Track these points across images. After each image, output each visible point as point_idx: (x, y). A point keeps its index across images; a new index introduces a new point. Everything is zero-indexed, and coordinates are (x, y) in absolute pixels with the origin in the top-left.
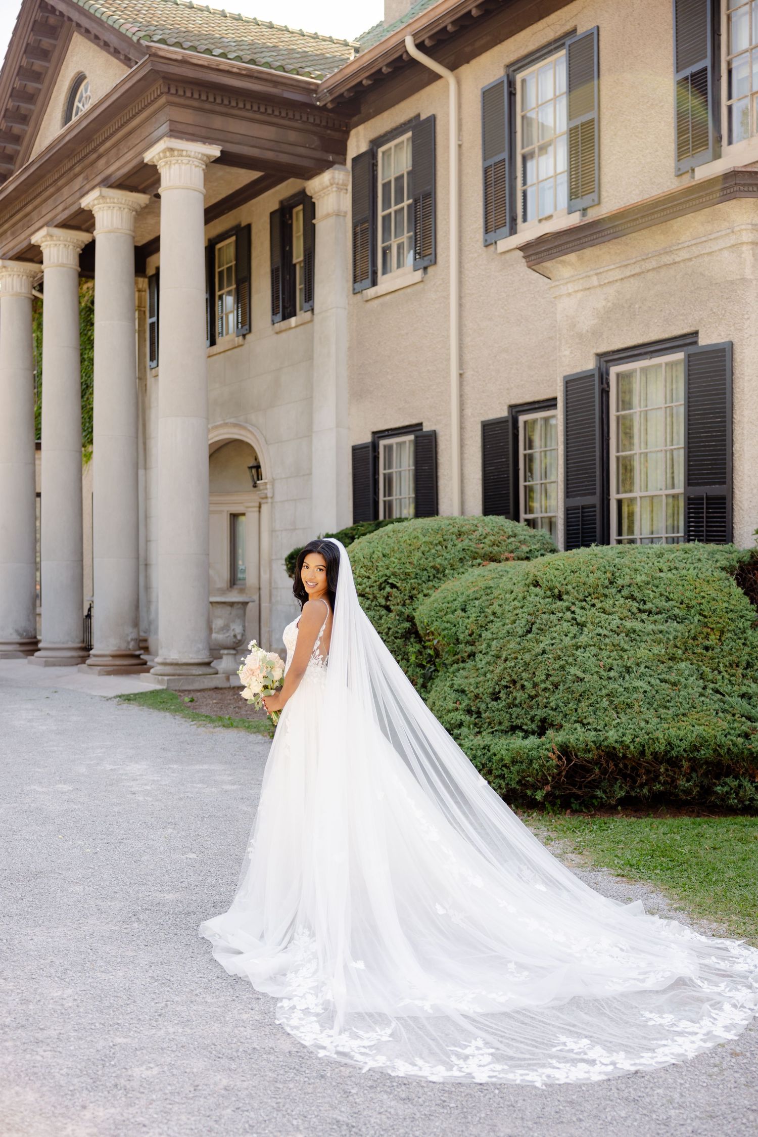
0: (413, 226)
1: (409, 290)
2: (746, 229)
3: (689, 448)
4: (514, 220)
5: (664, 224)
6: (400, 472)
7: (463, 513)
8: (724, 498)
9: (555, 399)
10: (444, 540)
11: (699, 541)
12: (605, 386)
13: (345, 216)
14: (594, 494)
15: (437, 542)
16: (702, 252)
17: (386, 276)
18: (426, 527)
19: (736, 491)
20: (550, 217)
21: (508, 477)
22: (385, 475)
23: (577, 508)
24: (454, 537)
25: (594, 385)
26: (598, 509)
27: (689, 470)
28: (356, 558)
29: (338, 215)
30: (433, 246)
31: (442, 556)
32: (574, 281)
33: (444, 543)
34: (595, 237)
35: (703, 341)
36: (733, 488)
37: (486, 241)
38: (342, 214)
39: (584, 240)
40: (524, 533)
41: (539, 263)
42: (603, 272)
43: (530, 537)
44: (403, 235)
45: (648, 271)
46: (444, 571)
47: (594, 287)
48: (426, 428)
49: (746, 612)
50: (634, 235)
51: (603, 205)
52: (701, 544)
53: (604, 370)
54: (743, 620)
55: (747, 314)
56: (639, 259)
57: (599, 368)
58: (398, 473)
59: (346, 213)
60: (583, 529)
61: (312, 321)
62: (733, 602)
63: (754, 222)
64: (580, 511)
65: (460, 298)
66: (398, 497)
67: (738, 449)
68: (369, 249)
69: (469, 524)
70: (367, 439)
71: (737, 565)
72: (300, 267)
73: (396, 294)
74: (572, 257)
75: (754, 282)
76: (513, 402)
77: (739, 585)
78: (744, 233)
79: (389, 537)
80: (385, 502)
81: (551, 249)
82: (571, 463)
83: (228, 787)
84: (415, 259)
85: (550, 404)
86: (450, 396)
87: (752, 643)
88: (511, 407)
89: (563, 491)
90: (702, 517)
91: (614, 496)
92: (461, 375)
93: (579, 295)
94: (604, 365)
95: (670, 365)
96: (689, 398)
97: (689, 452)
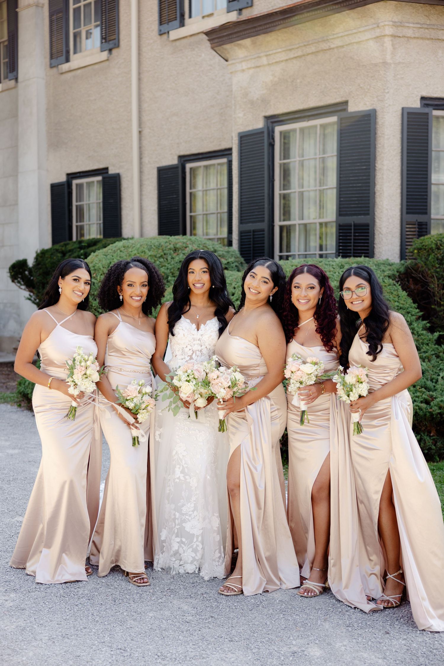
0: (100, 17)
1: (97, 66)
2: (388, 25)
3: (340, 188)
4: (182, 15)
5: (325, 18)
6: (89, 204)
7: (142, 235)
8: (368, 225)
9: (230, 149)
10: (165, 254)
11: (365, 257)
12: (272, 141)
13: (42, 7)
14: (263, 221)
15: (160, 255)
16: (353, 41)
17: (76, 55)
18: (149, 243)
19: (377, 221)
20: (211, 15)
21: (178, 209)
22: (77, 206)
23: (249, 232)
24: (172, 252)
25: (263, 140)
26: (266, 233)
27: (340, 204)
28: (96, 268)
29: (37, 6)
30: (117, 33)
31: (165, 266)
32: (248, 60)
33: (164, 256)
34: (268, 26)
35: (352, 108)
36: (374, 218)
37: (160, 31)
38: (41, 5)
39: (259, 29)
40: (221, 249)
41: (220, 45)
42: (272, 54)
43: (226, 252)
44: (91, 23)
45: (308, 54)
46: (167, 277)
47: (264, 66)
48: (112, 171)
49: (411, 309)
50: (299, 26)
51: (254, 7)
52: (367, 259)
53: (270, 128)
54: (410, 315)
55: (387, 89)
56: (302, 45)
57: (268, 128)
58: (88, 205)
59: (43, 4)
60: (254, 247)
61: (15, 87)
62: (402, 302)
63: (393, 20)
64: (252, 234)
65: (139, 74)
66: (88, 223)
67: (379, 189)
68: (64, 33)
69: (180, 242)
70: (63, 179)
71: (398, 274)
72: (4, 46)
73: (86, 69)
74: (247, 42)
75: (393, 65)
76: (182, 153)
77: (404, 289)
78: (387, 28)
79: (121, 251)
80: (77, 226)
81: (231, 34)
82: (244, 198)
83: (11, 451)
84: (102, 43)
85: (226, 153)
86: (131, 148)
87: (417, 332)
88: (180, 157)
89: (237, 218)
90: (351, 239)
91: (278, 223)
92: (140, 132)
93: (251, 71)
94: (270, 125)
95: (324, 127)
96: (341, 150)
97: (340, 191)
